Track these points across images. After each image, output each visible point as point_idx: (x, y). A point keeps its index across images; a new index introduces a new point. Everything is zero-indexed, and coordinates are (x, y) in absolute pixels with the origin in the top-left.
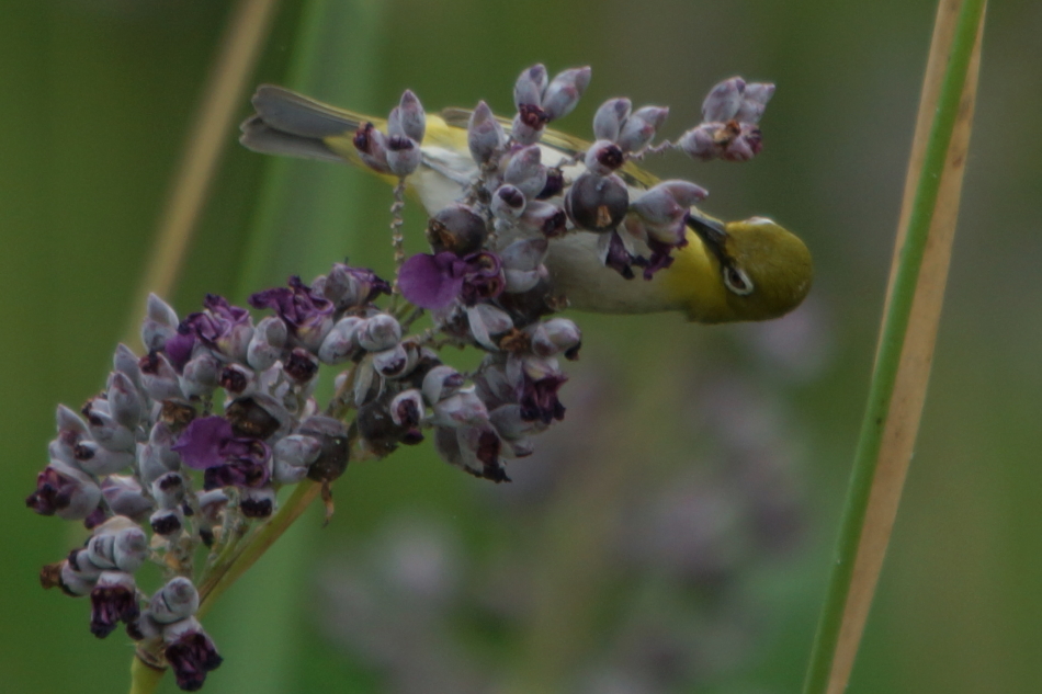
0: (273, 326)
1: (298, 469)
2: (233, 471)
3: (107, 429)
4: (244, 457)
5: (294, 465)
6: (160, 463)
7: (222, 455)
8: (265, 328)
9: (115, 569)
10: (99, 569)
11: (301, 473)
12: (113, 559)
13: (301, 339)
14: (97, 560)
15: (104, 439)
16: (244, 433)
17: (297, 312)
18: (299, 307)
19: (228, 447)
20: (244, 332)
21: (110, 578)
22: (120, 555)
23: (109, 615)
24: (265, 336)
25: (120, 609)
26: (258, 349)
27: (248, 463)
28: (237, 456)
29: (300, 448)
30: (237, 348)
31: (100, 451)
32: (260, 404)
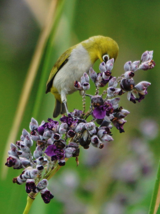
0: (65, 125)
1: (71, 155)
2: (57, 156)
3: (25, 148)
4: (59, 153)
5: (70, 154)
6: (39, 155)
7: (55, 153)
8: (63, 125)
9: (30, 178)
10: (26, 178)
11: (71, 156)
12: (30, 176)
13: (71, 128)
14: (27, 177)
15: (24, 150)
16: (58, 148)
17: (70, 122)
18: (71, 121)
19: (56, 151)
20: (58, 126)
21: (30, 180)
22: (32, 175)
23: (30, 188)
24: (63, 127)
25: (32, 187)
26: (62, 130)
27: (60, 154)
28: (58, 153)
29: (71, 151)
30: (56, 130)
31: (23, 153)
32: (61, 141)
